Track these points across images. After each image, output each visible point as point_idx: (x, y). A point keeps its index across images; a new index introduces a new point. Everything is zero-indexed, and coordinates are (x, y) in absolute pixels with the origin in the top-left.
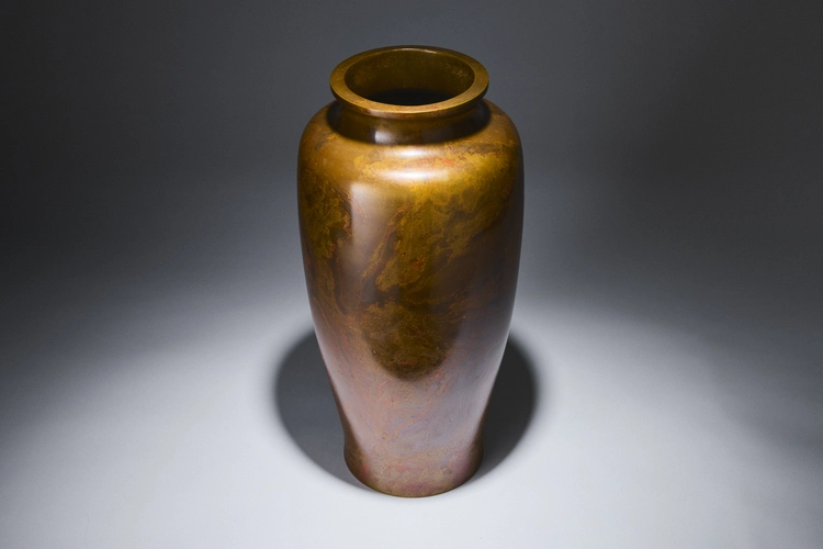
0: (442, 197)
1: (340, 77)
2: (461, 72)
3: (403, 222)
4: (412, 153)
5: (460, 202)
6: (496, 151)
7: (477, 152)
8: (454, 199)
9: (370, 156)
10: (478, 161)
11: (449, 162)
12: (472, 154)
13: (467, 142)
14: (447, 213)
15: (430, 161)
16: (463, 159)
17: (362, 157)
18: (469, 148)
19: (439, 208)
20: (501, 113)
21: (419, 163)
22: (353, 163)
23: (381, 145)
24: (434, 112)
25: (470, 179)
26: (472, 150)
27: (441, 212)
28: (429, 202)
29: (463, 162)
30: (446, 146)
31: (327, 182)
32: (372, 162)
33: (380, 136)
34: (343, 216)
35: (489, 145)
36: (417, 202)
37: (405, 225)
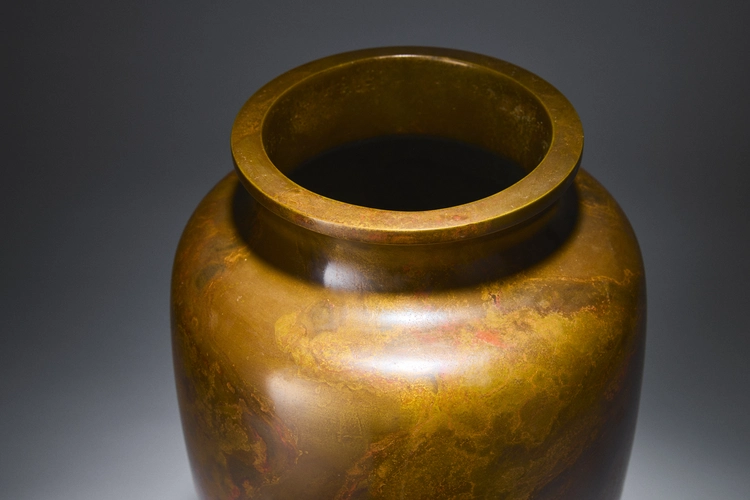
0: (472, 421)
1: (252, 126)
2: (518, 110)
3: (383, 471)
4: (409, 315)
5: (514, 429)
6: (596, 301)
7: (555, 307)
8: (501, 424)
9: (312, 315)
10: (557, 332)
11: (490, 335)
12: (542, 312)
13: (534, 283)
14: (484, 453)
15: (448, 334)
16: (524, 327)
17: (294, 316)
18: (537, 299)
19: (466, 445)
20: (602, 196)
21: (425, 337)
22: (273, 330)
23: (340, 292)
24: (460, 230)
25: (539, 378)
26: (544, 304)
27: (471, 450)
28: (443, 434)
29: (523, 337)
30: (485, 296)
31: (216, 366)
32: (317, 332)
33: (333, 275)
34: (251, 441)
35: (579, 287)
36: (415, 433)
37: (389, 476)
